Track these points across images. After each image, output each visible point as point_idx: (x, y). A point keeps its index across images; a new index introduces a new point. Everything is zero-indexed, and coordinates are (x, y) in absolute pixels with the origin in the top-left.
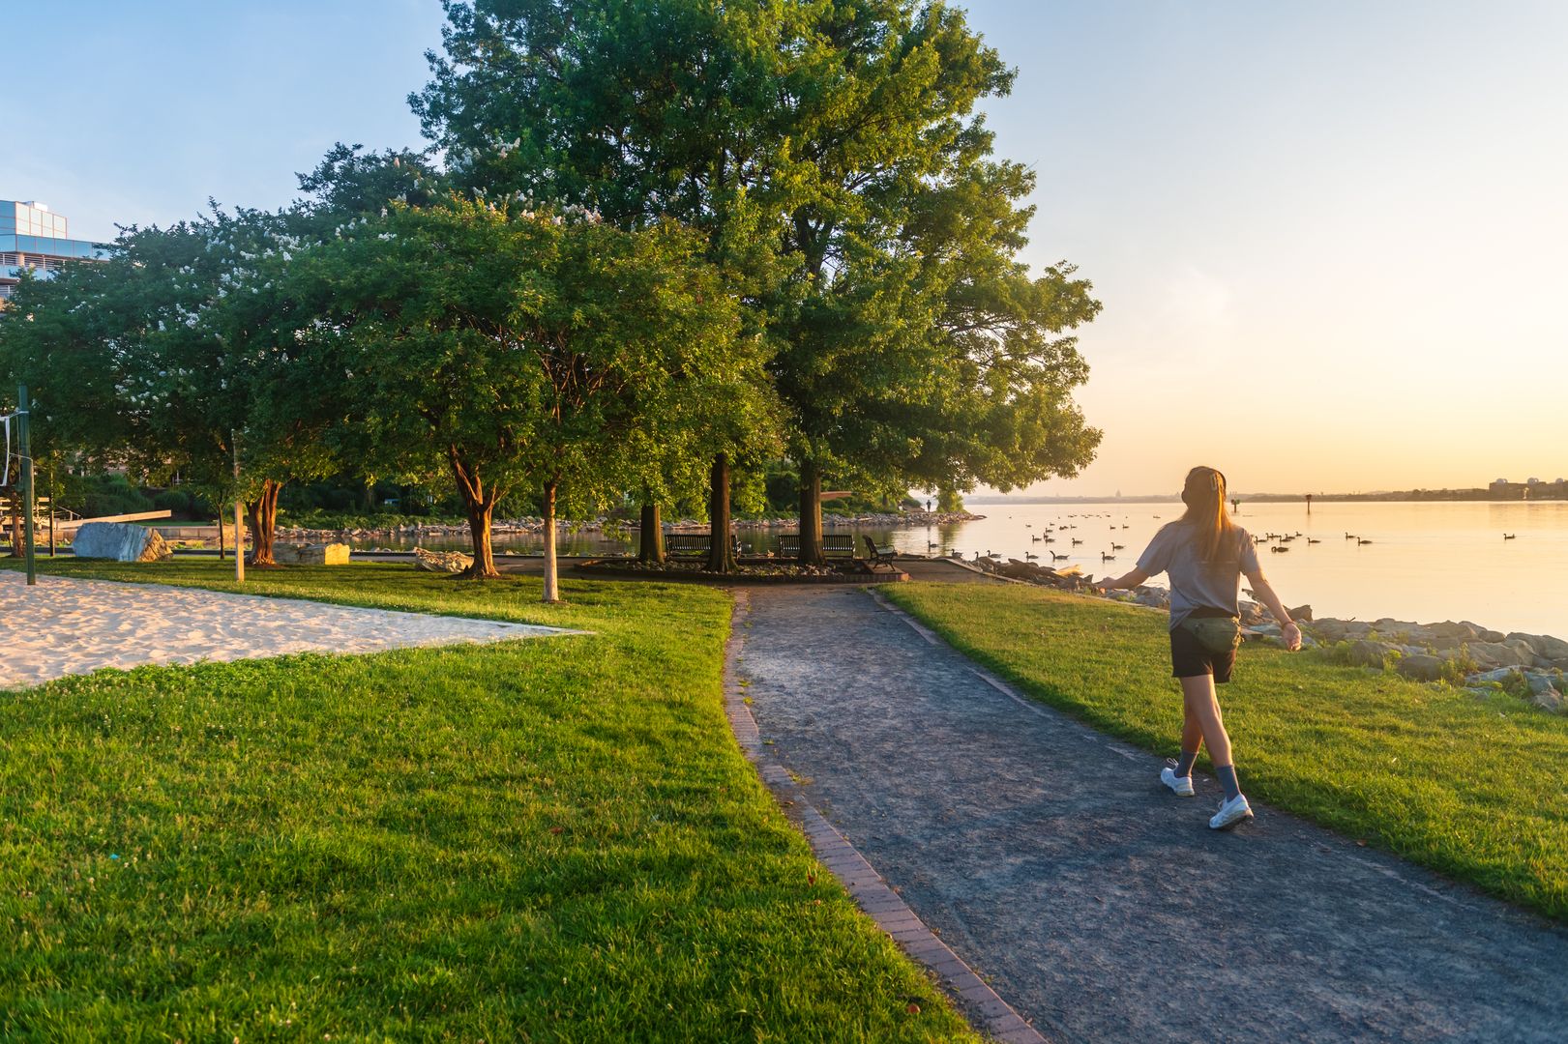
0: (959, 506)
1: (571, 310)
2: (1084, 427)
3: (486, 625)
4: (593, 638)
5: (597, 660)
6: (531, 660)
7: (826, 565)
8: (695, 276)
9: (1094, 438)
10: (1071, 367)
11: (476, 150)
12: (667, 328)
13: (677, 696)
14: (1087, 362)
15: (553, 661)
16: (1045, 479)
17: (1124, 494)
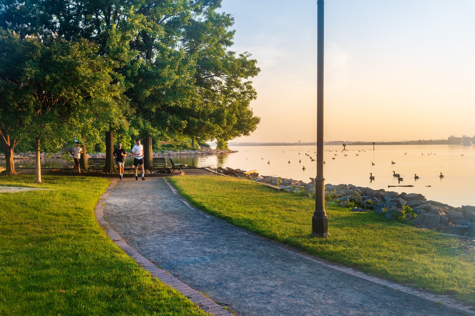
0: (226, 147)
1: (45, 75)
2: (253, 116)
3: (14, 188)
4: (52, 191)
5: (53, 197)
6: (30, 196)
7: (153, 170)
8: (92, 63)
9: (257, 121)
10: (250, 93)
11: (7, 6)
12: (81, 82)
13: (78, 206)
14: (256, 91)
15: (38, 197)
16: (240, 136)
17: (302, 142)
